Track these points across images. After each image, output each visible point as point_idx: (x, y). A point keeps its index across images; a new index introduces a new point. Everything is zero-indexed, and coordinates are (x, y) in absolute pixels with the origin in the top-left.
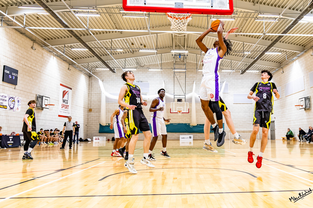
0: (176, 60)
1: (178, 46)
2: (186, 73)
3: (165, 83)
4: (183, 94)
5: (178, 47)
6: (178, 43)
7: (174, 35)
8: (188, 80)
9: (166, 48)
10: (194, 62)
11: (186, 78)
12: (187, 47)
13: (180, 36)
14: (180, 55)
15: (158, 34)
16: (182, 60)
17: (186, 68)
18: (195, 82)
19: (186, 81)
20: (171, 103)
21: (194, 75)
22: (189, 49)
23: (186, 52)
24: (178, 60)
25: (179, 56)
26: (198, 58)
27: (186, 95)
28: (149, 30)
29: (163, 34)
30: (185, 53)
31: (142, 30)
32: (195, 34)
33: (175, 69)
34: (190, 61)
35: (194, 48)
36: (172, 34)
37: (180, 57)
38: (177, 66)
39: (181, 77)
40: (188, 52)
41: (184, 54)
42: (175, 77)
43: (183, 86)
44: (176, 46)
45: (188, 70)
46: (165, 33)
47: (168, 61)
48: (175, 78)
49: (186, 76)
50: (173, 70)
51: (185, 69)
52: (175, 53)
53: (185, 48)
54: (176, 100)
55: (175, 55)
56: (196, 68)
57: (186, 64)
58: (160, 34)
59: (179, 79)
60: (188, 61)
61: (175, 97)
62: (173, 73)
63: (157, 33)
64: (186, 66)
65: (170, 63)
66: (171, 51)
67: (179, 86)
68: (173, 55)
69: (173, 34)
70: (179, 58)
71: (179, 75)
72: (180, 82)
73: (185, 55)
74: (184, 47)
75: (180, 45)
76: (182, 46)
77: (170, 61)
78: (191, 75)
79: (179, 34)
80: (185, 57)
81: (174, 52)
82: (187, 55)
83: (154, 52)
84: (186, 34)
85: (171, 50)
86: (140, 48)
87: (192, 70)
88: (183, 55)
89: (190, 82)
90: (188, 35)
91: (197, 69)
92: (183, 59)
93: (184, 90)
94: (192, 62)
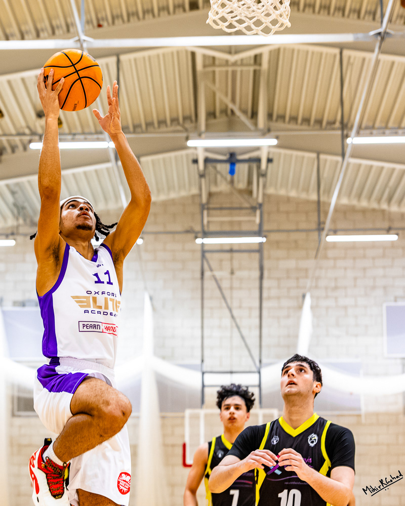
0: (214, 189)
1: (224, 111)
2: (266, 253)
3: (154, 309)
4: (247, 363)
5: (221, 120)
6: (222, 99)
7: (204, 56)
8: (274, 292)
9: (163, 129)
10: (304, 196)
11: (261, 277)
12: (270, 116)
13: (232, 58)
14: (232, 158)
15: (123, 58)
16: (242, 185)
17: (266, 227)
18: (308, 300)
19: (265, 295)
20: (188, 412)
21: (303, 264)
22: (280, 125)
23: (265, 144)
24: (223, 187)
25: (227, 167)
26: (325, 174)
27: (263, 371)
28: (83, 37)
29: (146, 54)
30: (258, 149)
31: (45, 38)
32: (311, 48)
33: (206, 234)
34: (282, 192)
35: (306, 120)
36: (193, 54)
37: (232, 172)
38: (216, 220)
39: (238, 274)
40: (274, 142)
41: (254, 154)
42: (208, 274)
43: (249, 322)
44: (211, 114)
45: (274, 237)
46: (160, 51)
47: (173, 195)
48: (209, 284)
49: (261, 269)
50: (199, 241)
51: (259, 233)
52: (207, 150)
53: (256, 124)
54: (212, 396)
55: (207, 160)
56: (314, 226)
57: (266, 208)
58: (132, 56)
59: (225, 284)
60: (271, 191)
61: (210, 379)
62: (199, 255)
63: (117, 53)
64: (265, 217)
65: (182, 203)
66: (190, 143)
67: (227, 321)
68: (195, 161)
69: (199, 53)
70: (229, 177)
71: (226, 264)
72: (235, 304)
73: (258, 160)
74: (254, 115)
75: (231, 106)
76: (244, 112)
77: (183, 193)
78: (291, 264)
79: (230, 50)
80: (259, 167)
81: (200, 145)
82: (270, 160)
83: (105, 151)
84: (265, 52)
85: (187, 139)
86: (33, 133)
87: (294, 236)
88: (250, 160)
89: (285, 303)
90: (276, 53)
91: (320, 228)
92: (250, 182)
93: (253, 341)
94: (293, 194)
